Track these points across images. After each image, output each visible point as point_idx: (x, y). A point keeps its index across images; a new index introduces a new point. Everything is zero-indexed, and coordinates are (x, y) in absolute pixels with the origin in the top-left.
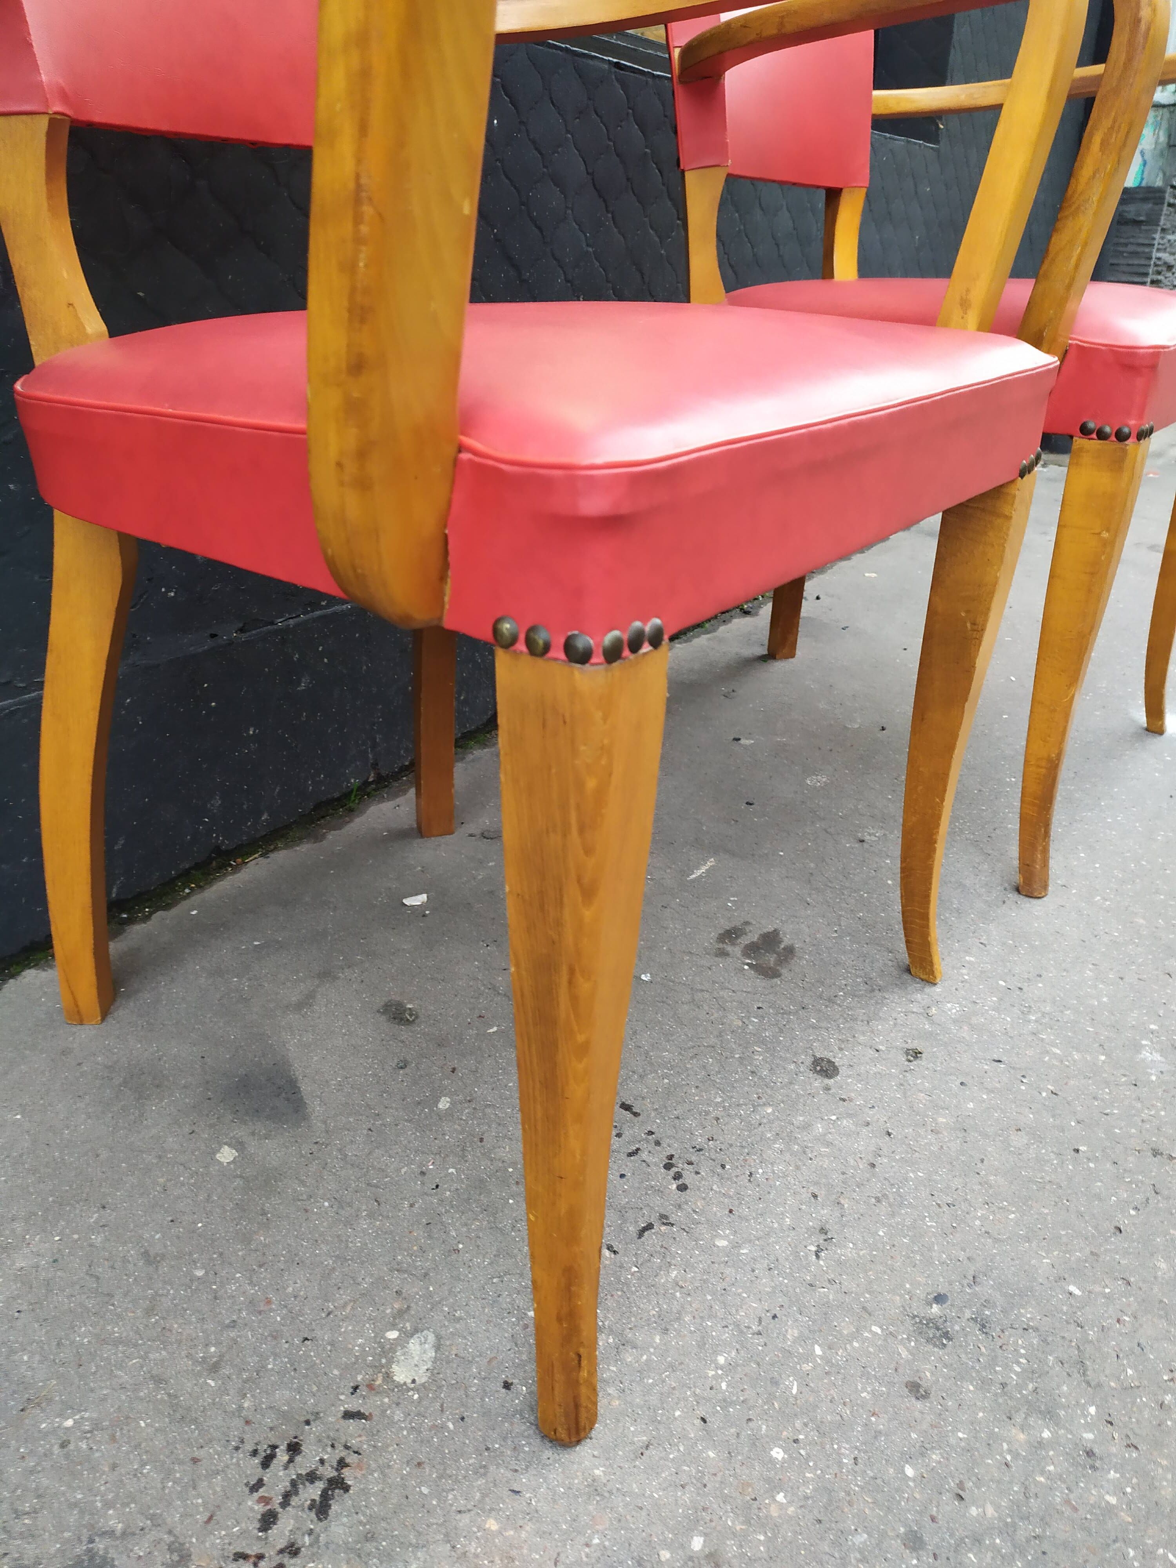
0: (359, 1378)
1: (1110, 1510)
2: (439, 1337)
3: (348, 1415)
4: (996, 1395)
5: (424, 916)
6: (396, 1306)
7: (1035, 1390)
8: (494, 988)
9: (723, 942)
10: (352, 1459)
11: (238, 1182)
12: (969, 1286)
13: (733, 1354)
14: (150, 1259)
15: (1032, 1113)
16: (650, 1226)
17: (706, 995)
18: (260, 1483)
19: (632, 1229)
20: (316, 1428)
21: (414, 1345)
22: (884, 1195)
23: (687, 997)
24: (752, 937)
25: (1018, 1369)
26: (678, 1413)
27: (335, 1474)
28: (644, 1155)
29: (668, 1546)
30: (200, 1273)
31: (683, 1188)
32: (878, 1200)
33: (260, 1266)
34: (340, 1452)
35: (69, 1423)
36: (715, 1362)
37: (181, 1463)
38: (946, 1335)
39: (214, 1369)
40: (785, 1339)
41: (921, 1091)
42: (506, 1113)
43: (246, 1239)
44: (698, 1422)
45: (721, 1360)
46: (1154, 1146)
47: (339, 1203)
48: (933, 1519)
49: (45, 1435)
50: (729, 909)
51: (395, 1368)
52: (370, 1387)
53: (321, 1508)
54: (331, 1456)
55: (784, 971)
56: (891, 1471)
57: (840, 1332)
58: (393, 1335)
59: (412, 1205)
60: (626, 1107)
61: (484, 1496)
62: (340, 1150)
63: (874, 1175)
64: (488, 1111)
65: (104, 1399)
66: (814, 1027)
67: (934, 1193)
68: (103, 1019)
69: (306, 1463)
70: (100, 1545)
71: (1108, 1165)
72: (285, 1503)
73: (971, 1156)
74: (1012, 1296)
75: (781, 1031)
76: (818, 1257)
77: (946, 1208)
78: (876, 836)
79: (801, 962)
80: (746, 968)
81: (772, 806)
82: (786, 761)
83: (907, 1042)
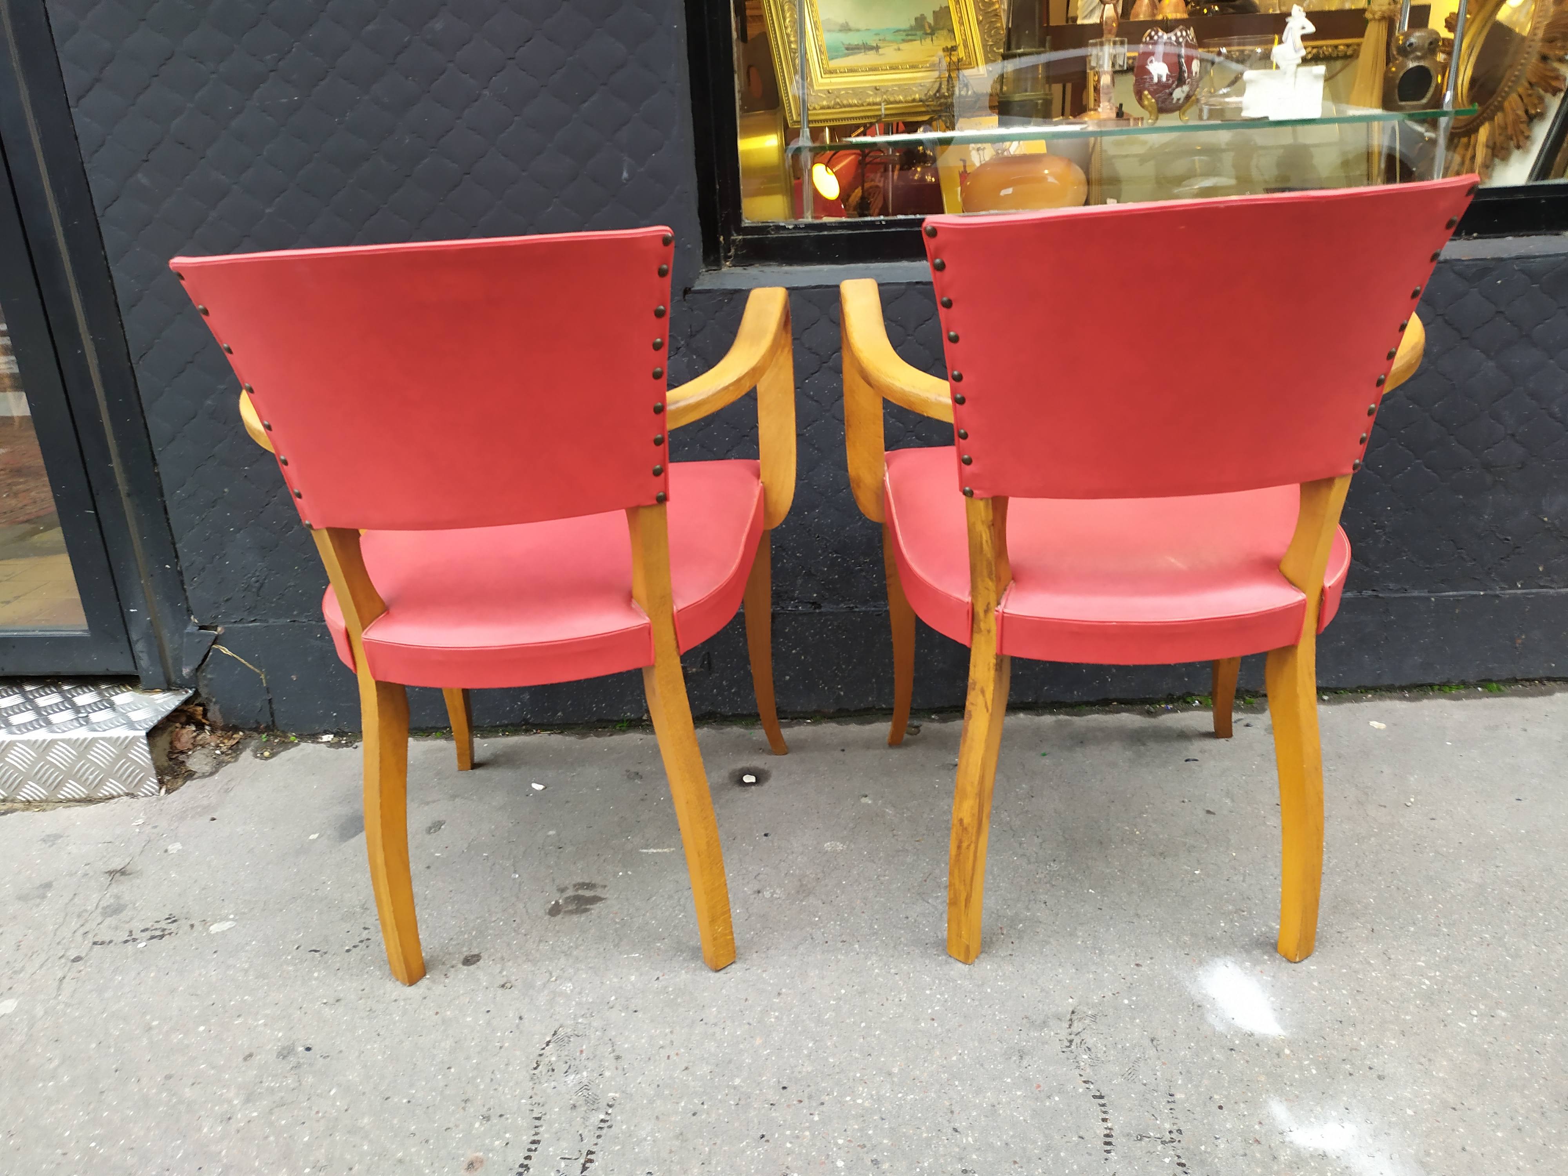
0: (209, 919)
1: (199, 1131)
3: (192, 925)
4: (254, 1082)
5: (525, 795)
6: (246, 911)
7: (260, 1093)
8: (474, 841)
12: (321, 1056)
13: (251, 1000)
15: (476, 1043)
16: (318, 952)
17: (514, 900)
18: (159, 922)
19: (314, 948)
20: (184, 921)
21: (228, 923)
22: (374, 1011)
23: (506, 895)
24: (590, 894)
25: (272, 1084)
27: (166, 934)
29: (153, 1016)
30: (247, 864)
31: (348, 951)
33: (256, 873)
34: (175, 931)
35: (173, 876)
36: (245, 996)
37: (164, 903)
38: (284, 1058)
39: (204, 889)
40: (264, 1011)
41: (471, 999)
43: (269, 864)
44: (212, 1003)
46: (472, 1099)
47: (298, 872)
48: (181, 1079)
49: (168, 874)
50: (615, 876)
51: (216, 924)
52: (206, 923)
53: (152, 938)
56: (202, 1061)
57: (274, 1025)
58: (232, 916)
62: (329, 858)
65: (185, 876)
66: (508, 945)
67: (385, 1027)
69: (169, 926)
70: (130, 906)
71: (442, 1084)
72: (152, 930)
73: (421, 1031)
74: (320, 1072)
76: (320, 1004)
78: (772, 896)
79: (575, 918)
80: (553, 903)
81: (773, 843)
82: (851, 825)
83: (517, 980)
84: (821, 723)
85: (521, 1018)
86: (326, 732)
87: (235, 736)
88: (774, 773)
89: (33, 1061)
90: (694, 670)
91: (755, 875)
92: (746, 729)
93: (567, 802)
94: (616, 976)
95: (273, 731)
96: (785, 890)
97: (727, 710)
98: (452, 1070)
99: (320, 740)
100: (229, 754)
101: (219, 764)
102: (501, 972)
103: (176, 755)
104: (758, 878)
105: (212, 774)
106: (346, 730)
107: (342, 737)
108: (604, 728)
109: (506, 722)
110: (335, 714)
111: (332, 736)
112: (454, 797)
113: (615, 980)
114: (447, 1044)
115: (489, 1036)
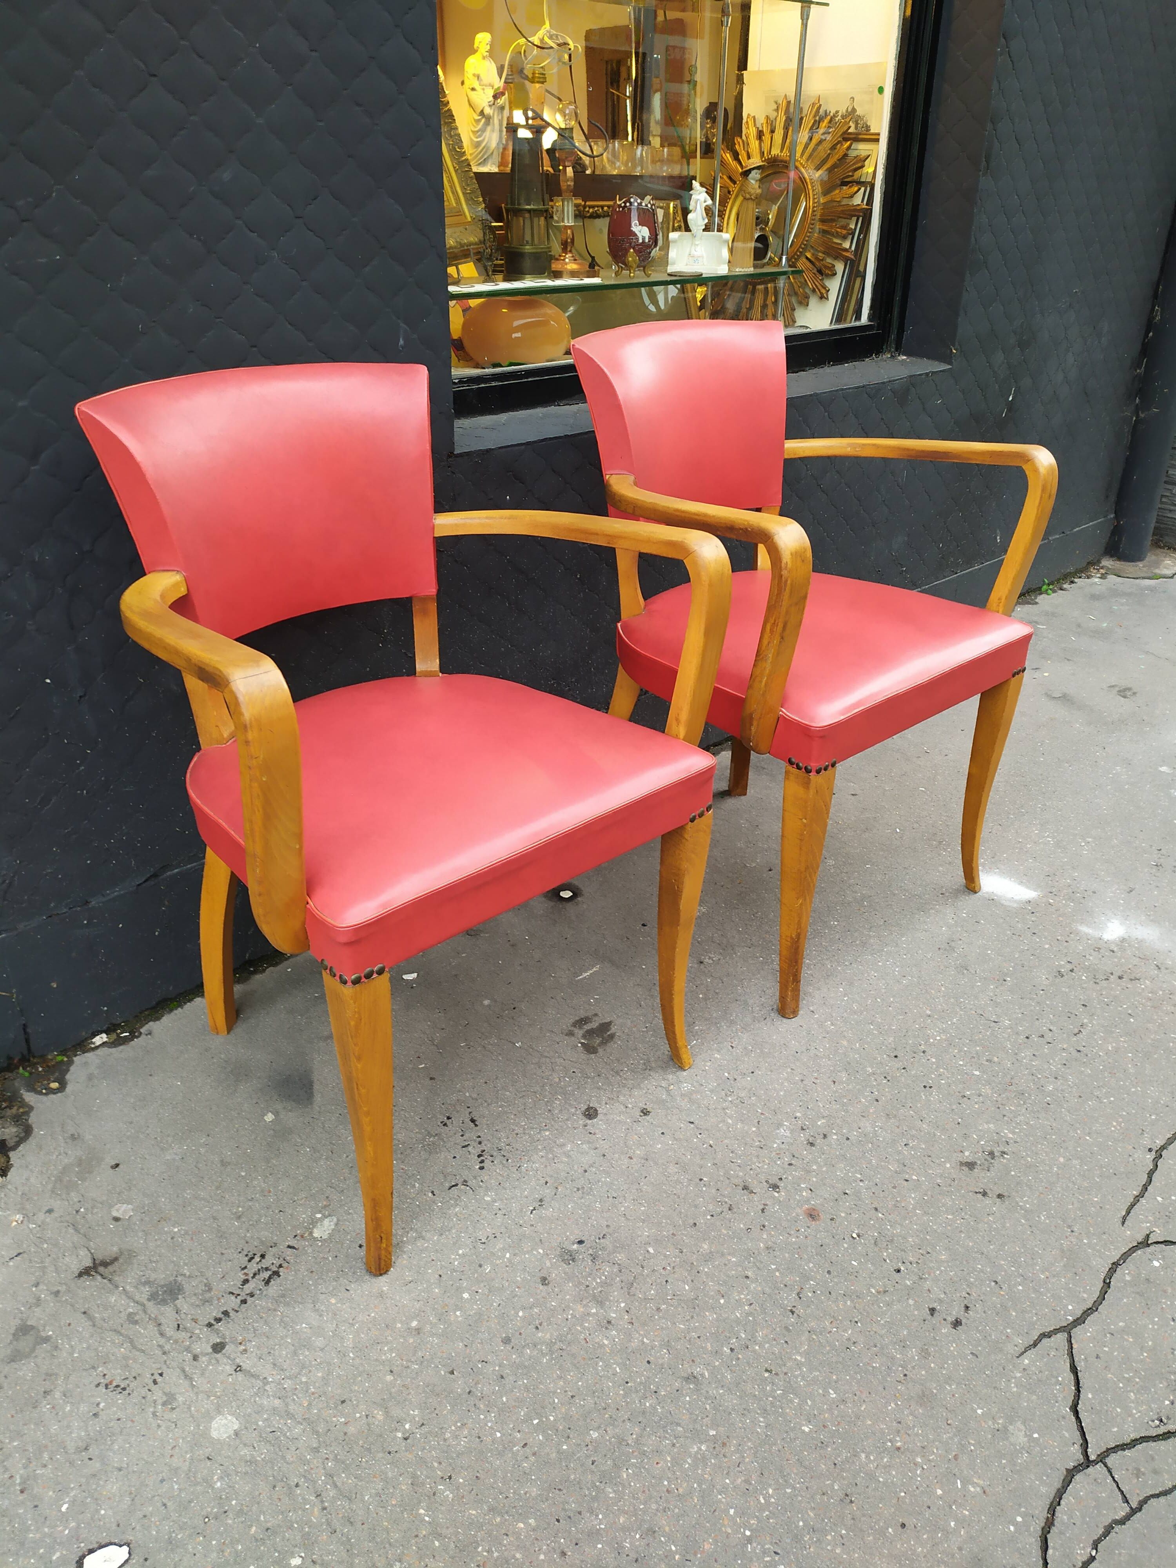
0: (299, 1232)
1: (602, 1346)
2: (338, 1220)
3: (289, 1247)
4: (581, 1290)
5: (412, 988)
6: (325, 1203)
7: (601, 1292)
8: (432, 1041)
9: (575, 1026)
10: (285, 1265)
11: (272, 1132)
12: (599, 1239)
13: (467, 1250)
14: (223, 1163)
15: (691, 1156)
16: (456, 1185)
17: (548, 1060)
18: (246, 1267)
19: (447, 1185)
20: (274, 1249)
21: (326, 1222)
22: (583, 1188)
23: (535, 1060)
24: (594, 1025)
25: (598, 1281)
26: (430, 1271)
27: (276, 1269)
28: (470, 1148)
29: (401, 1322)
30: (243, 1174)
31: (482, 1168)
32: (578, 1189)
33: (271, 1175)
34: (281, 1261)
35: (176, 1230)
36: (457, 1252)
37: (217, 1254)
38: (573, 1260)
39: (239, 1217)
40: (495, 1248)
41: (636, 1134)
42: (410, 1115)
43: (268, 1161)
44: (437, 1276)
45: (460, 1252)
46: (747, 1184)
47: (314, 1149)
48: (520, 1334)
49: (166, 1233)
50: (590, 1004)
51: (315, 1230)
52: (302, 1236)
53: (267, 1282)
54: (277, 1262)
55: (600, 1050)
56: (513, 1312)
57: (523, 1249)
58: (319, 1216)
59: (347, 1157)
60: (473, 1121)
61: (334, 1289)
62: (323, 1123)
63: (583, 1176)
64: (402, 1113)
65: (191, 1223)
66: (599, 1089)
67: (610, 1190)
68: (228, 1033)
69: (265, 1263)
70: (179, 1279)
71: (714, 1191)
72: (253, 1277)
73: (641, 1174)
74: (617, 1247)
75: (578, 1088)
76: (531, 1213)
77: (611, 1199)
78: (713, 960)
79: (613, 1046)
80: (579, 1045)
83: (646, 1104)
85: (692, 1123)
89: (351, 1429)
94: (704, 1061)
95: (29, 1060)
98: (705, 1179)
99: (93, 1046)
100: (12, 1107)
101: (19, 1120)
102: (626, 1107)
105: (27, 1132)
107: (119, 1030)
110: (105, 1009)
111: (104, 1035)
113: (709, 1064)
114: (673, 1169)
115: (690, 1146)
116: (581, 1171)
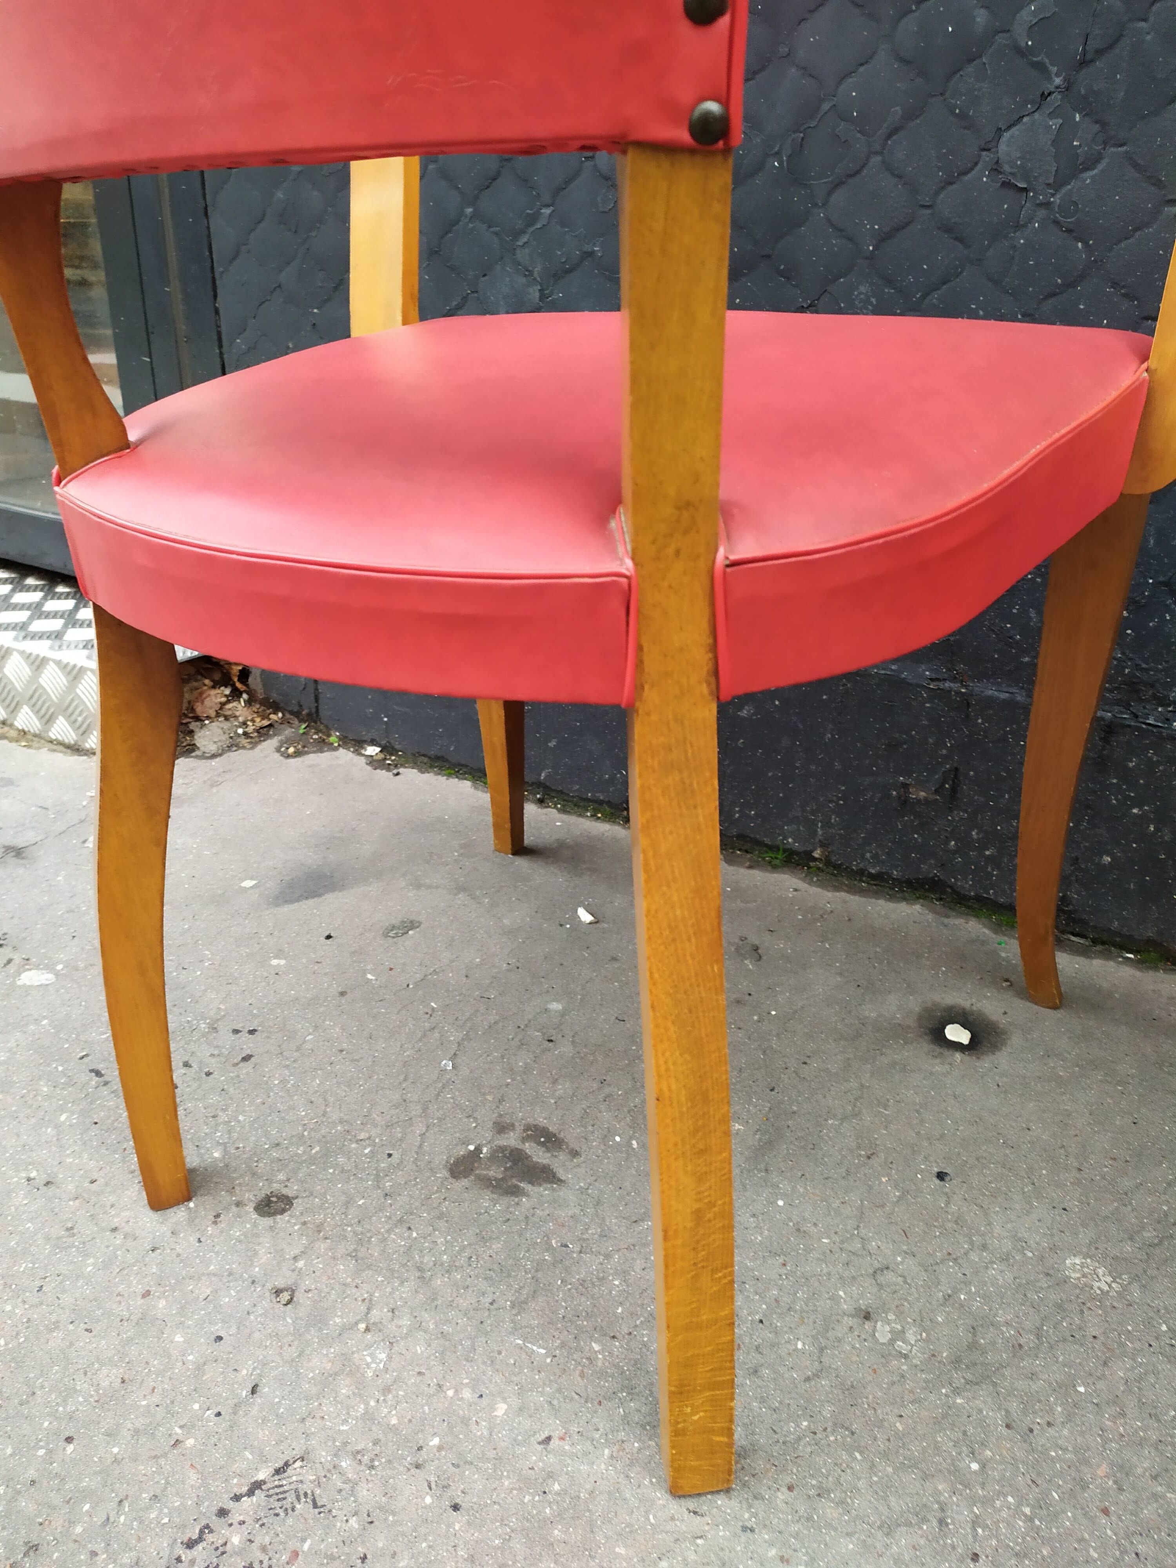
0: (35, 960)
2: (48, 985)
3: (10, 960)
6: (84, 966)
8: (435, 973)
9: (526, 1130)
15: (148, 1406)
16: (99, 1074)
17: (418, 1112)
19: (102, 1066)
21: (47, 976)
22: (74, 1235)
23: (413, 1096)
24: (543, 1158)
41: (215, 1290)
50: (606, 1138)
51: (34, 972)
52: (25, 965)
55: (465, 1182)
60: (245, 1059)
66: (348, 1201)
67: (61, 1277)
73: (98, 1321)
75: (343, 1171)
77: (38, 1283)
78: (892, 1341)
79: (486, 1200)
80: (472, 1148)
81: (948, 1203)
82: (1149, 1234)
83: (308, 1291)
84: (1156, 968)
85: (254, 1390)
86: (373, 743)
87: (272, 716)
88: (1016, 1040)
90: (923, 794)
91: (876, 1265)
92: (996, 932)
93: (614, 959)
94: (475, 1384)
95: (315, 722)
96: (927, 1341)
97: (966, 885)
98: (70, 1448)
99: (363, 752)
100: (252, 737)
101: (233, 745)
102: (295, 1258)
103: (188, 720)
104: (881, 1279)
105: (214, 756)
106: (397, 747)
107: (392, 755)
108: (747, 852)
109: (601, 798)
110: (386, 719)
111: (378, 749)
112: (461, 889)
113: (467, 1394)
114: (109, 1377)
115: (180, 1398)
116: (116, 1222)
